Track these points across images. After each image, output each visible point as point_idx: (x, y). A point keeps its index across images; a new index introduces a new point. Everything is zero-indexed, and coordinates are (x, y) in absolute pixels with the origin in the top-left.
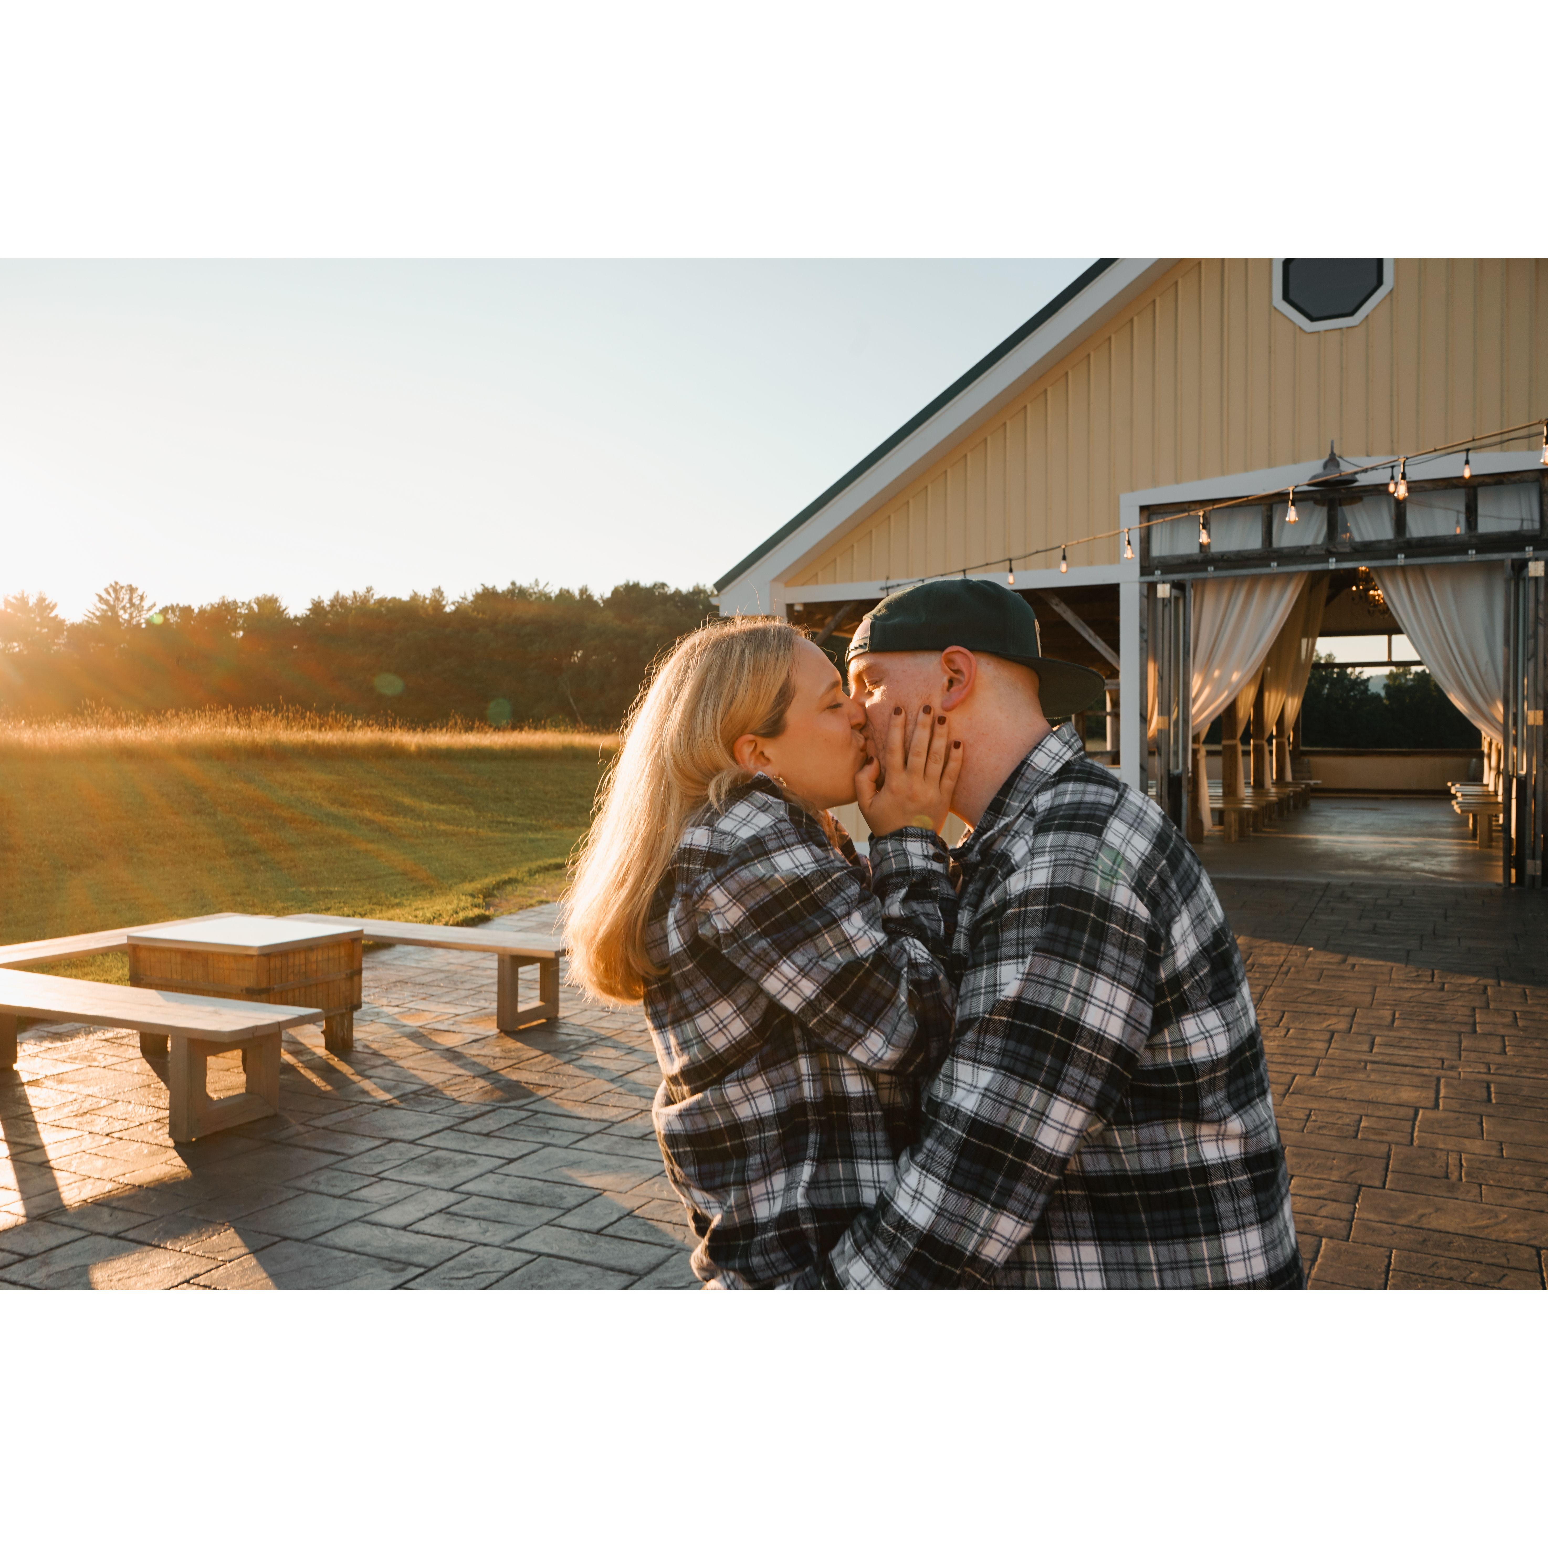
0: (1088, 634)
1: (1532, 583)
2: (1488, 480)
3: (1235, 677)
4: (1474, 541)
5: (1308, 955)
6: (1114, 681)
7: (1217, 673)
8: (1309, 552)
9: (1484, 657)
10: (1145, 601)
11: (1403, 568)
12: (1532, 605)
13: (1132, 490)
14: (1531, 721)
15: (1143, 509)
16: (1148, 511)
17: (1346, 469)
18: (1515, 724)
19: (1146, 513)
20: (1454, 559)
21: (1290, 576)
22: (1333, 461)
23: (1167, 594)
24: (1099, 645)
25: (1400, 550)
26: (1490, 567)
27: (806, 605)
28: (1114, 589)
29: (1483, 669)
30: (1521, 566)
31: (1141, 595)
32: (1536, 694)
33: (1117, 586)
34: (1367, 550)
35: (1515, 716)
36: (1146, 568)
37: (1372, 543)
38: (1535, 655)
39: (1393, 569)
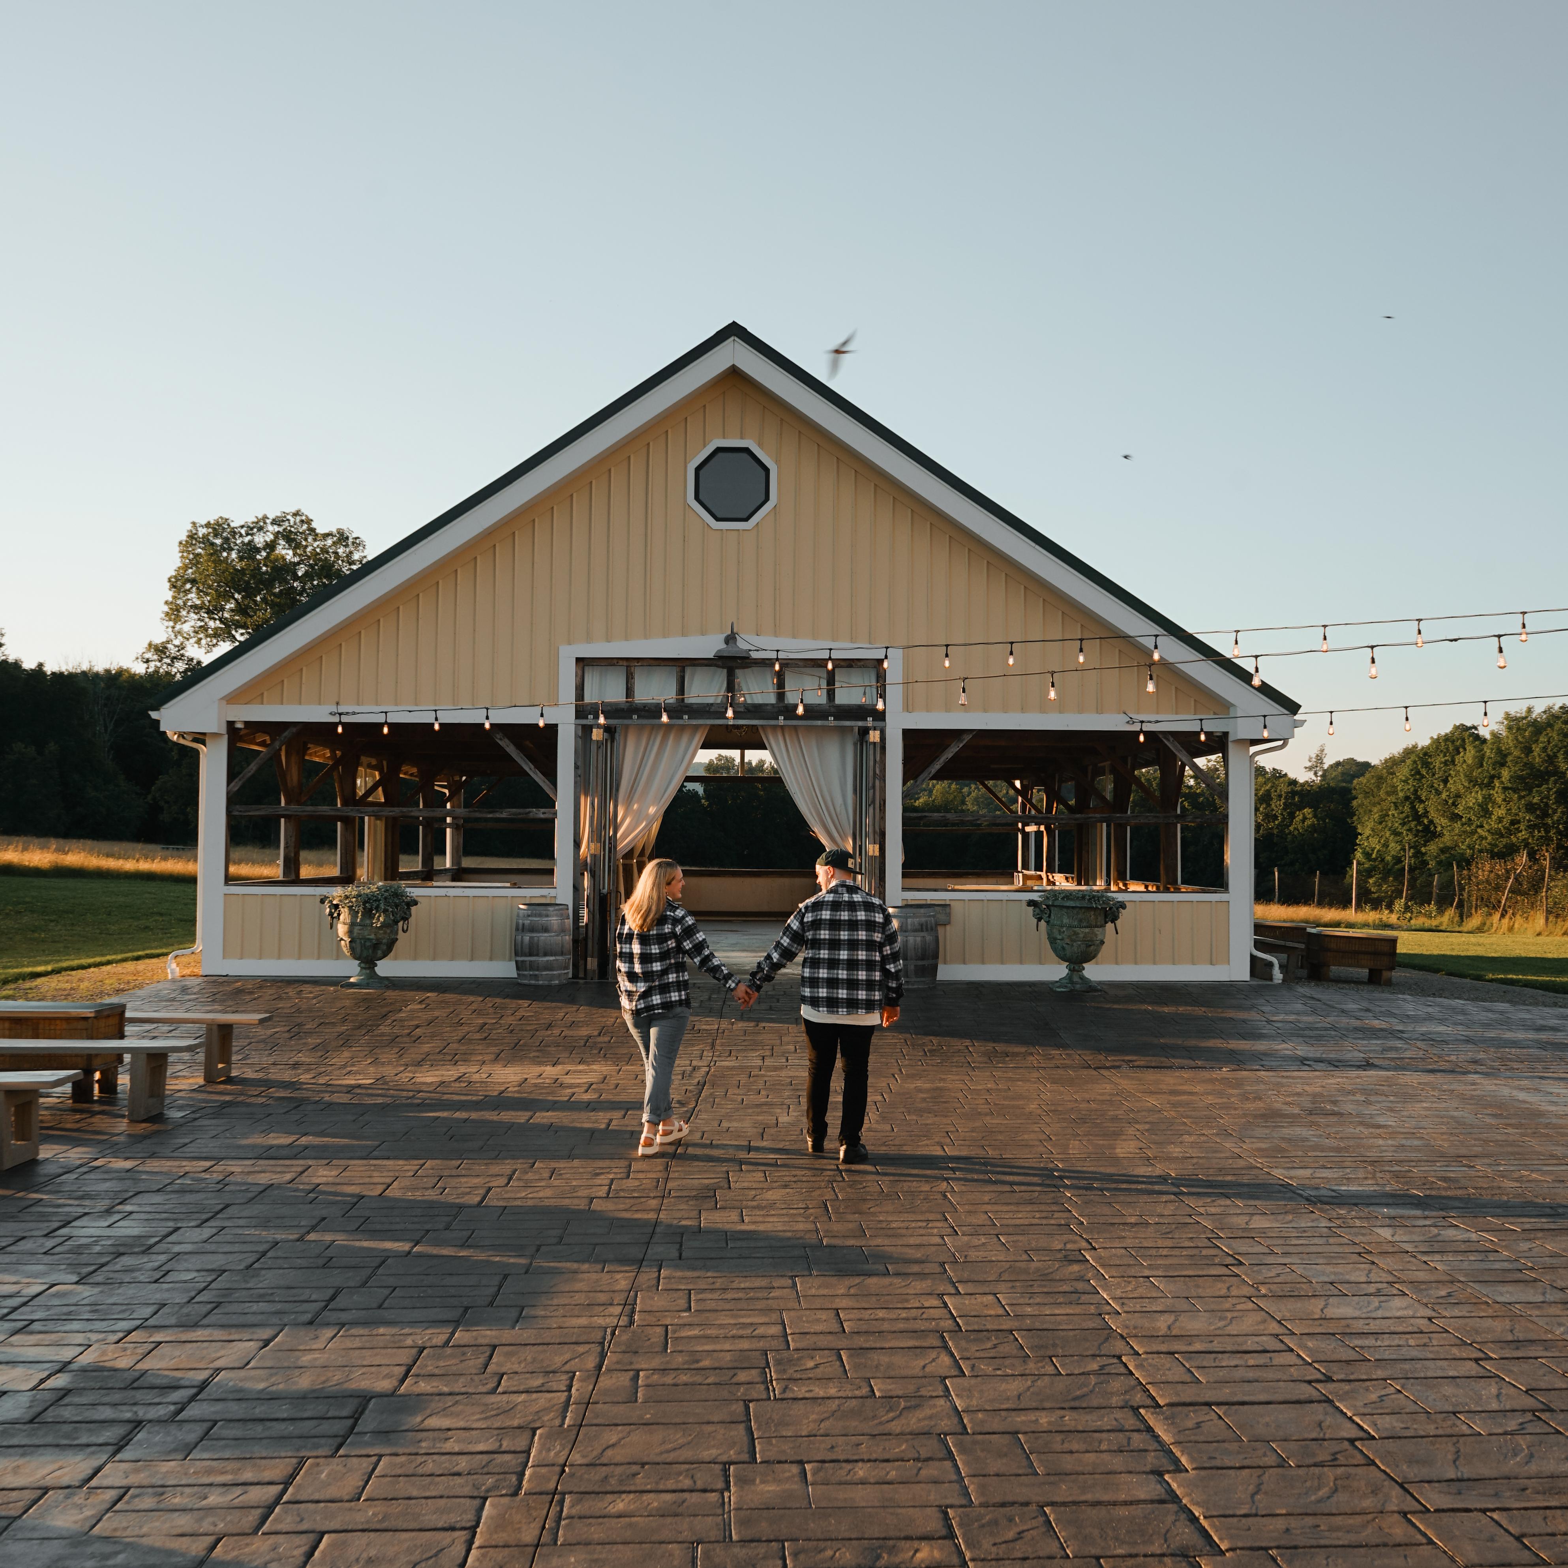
0: (528, 767)
1: (872, 747)
2: (842, 663)
3: (652, 810)
4: (832, 710)
5: (733, 1024)
6: (552, 810)
7: (635, 806)
8: (713, 709)
9: (839, 801)
10: (580, 741)
11: (782, 727)
12: (871, 763)
13: (569, 643)
14: (871, 853)
15: (579, 660)
16: (582, 663)
17: (742, 645)
18: (860, 854)
19: (581, 664)
20: (819, 723)
21: (696, 728)
22: (731, 639)
23: (600, 738)
24: (538, 778)
25: (780, 713)
26: (843, 731)
27: (247, 724)
28: (552, 730)
29: (838, 810)
30: (864, 732)
31: (576, 736)
32: (874, 832)
33: (556, 725)
34: (755, 710)
35: (860, 847)
36: (581, 712)
37: (760, 705)
38: (873, 802)
39: (775, 727)
